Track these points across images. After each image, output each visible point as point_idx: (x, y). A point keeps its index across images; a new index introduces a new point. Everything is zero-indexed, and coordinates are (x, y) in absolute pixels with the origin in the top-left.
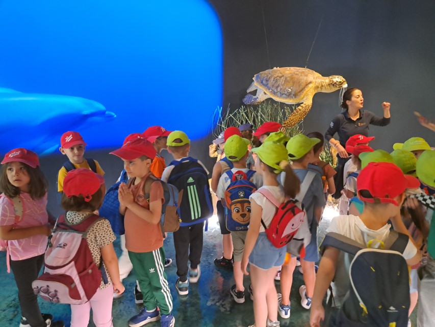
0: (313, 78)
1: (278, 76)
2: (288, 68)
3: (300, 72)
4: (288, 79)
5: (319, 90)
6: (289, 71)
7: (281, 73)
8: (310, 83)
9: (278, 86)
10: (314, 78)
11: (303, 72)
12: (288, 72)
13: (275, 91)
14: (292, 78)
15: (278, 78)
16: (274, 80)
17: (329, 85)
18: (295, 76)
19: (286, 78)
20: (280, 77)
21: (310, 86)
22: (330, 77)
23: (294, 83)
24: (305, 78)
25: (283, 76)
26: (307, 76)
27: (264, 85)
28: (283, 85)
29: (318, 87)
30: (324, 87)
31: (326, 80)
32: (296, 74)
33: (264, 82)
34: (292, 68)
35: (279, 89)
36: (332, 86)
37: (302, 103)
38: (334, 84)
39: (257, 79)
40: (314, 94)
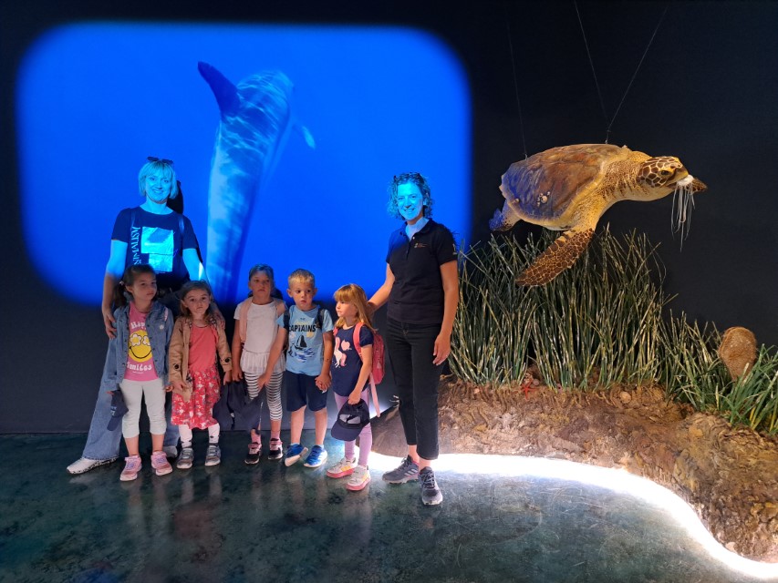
4: (546, 172)
10: (602, 167)
13: (523, 200)
15: (532, 171)
16: (524, 178)
20: (535, 170)
22: (646, 161)
27: (512, 189)
28: (536, 187)
29: (613, 189)
30: (628, 189)
31: (634, 170)
33: (512, 182)
34: (570, 147)
35: (528, 198)
36: (645, 184)
38: (650, 179)
39: (505, 178)
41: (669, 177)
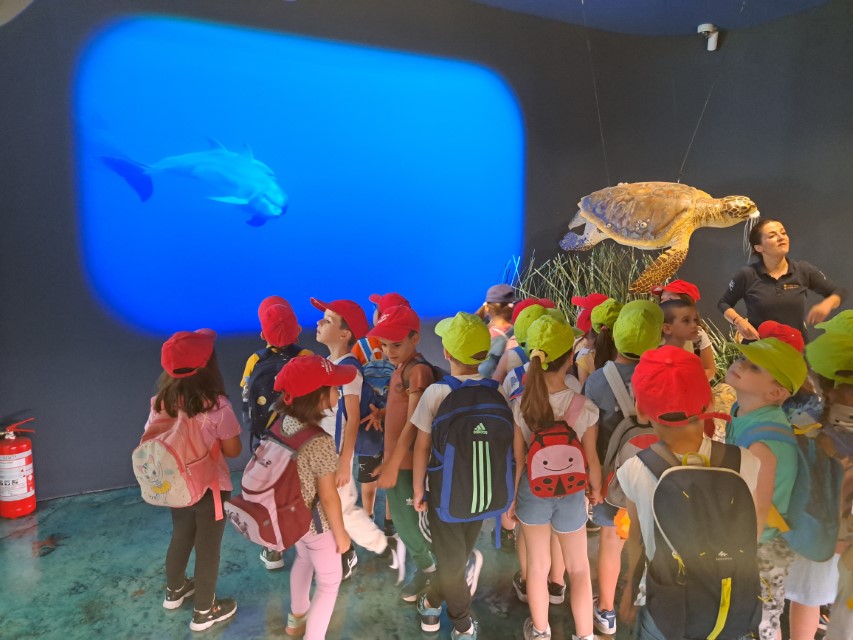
0: (689, 201)
1: (623, 200)
2: (644, 183)
3: (665, 192)
5: (703, 224)
6: (644, 189)
7: (629, 194)
8: (685, 210)
9: (624, 217)
10: (692, 202)
11: (672, 191)
12: (641, 191)
13: (618, 225)
14: (649, 201)
15: (624, 203)
16: (615, 207)
17: (722, 213)
18: (654, 198)
19: (638, 204)
20: (628, 201)
21: (685, 215)
22: (725, 199)
23: (652, 211)
24: (675, 202)
25: (633, 199)
26: (678, 197)
27: (598, 216)
29: (700, 218)
30: (712, 218)
31: (717, 205)
32: (658, 195)
33: (598, 210)
34: (651, 184)
37: (669, 248)
38: (733, 212)
39: (585, 205)
40: (693, 230)
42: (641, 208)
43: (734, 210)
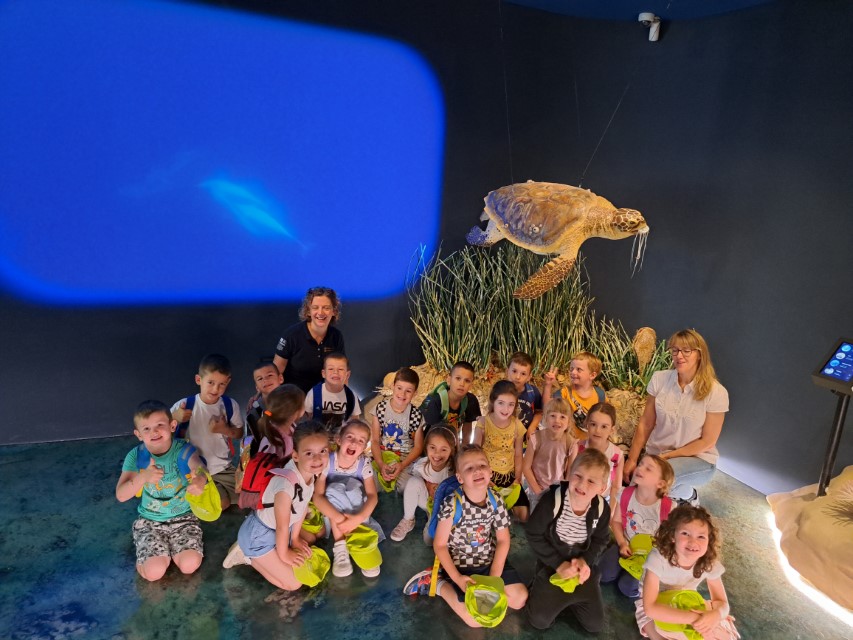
0: (582, 210)
1: (521, 201)
2: (547, 185)
3: (561, 197)
4: (538, 206)
6: (543, 192)
10: (585, 210)
15: (522, 204)
23: (546, 216)
24: (568, 209)
25: (531, 201)
28: (528, 218)
29: (591, 228)
30: (602, 229)
31: (608, 217)
32: (554, 200)
36: (616, 229)
37: (557, 256)
38: (621, 226)
39: (489, 201)
41: (634, 226)
42: (536, 212)
43: (623, 224)
